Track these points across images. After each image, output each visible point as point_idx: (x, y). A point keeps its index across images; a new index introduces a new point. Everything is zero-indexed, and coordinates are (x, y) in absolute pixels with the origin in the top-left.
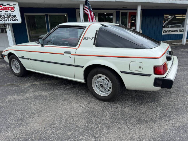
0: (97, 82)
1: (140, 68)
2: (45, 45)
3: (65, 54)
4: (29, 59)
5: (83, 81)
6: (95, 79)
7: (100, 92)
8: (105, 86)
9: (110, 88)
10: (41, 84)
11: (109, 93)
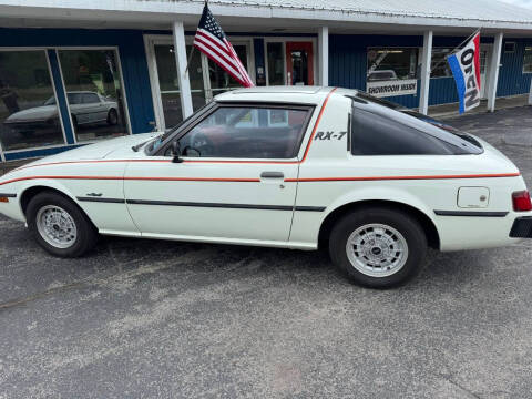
0: (358, 244)
1: (483, 199)
2: (185, 158)
3: (264, 181)
4: (123, 201)
5: (314, 245)
6: (354, 239)
7: (369, 268)
8: (385, 251)
9: (398, 254)
10: (165, 270)
11: (396, 268)
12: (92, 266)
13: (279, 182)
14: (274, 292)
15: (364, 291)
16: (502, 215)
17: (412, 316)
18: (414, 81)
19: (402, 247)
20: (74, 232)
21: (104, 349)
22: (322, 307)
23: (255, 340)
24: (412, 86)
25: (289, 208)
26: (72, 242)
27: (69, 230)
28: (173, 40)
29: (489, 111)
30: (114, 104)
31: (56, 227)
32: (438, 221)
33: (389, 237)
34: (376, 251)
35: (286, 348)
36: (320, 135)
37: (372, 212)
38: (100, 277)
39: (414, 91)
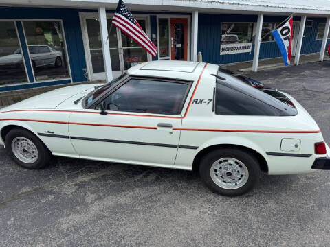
0: (218, 169)
1: (296, 146)
2: (109, 112)
3: (159, 129)
5: (190, 168)
6: (216, 166)
7: (224, 183)
8: (234, 174)
9: (242, 176)
10: (95, 180)
11: (241, 184)
12: (48, 176)
13: (169, 130)
14: (164, 198)
15: (220, 197)
16: (308, 156)
17: (250, 216)
18: (250, 44)
19: (245, 172)
20: (36, 153)
21: (57, 239)
22: (194, 209)
23: (153, 233)
24: (248, 48)
25: (175, 146)
26: (35, 159)
27: (33, 152)
28: (98, 16)
29: (295, 65)
30: (59, 54)
31: (25, 151)
32: (268, 159)
33: (237, 166)
34: (229, 174)
35: (173, 239)
36: (196, 101)
37: (227, 151)
38: (53, 183)
39: (249, 51)
